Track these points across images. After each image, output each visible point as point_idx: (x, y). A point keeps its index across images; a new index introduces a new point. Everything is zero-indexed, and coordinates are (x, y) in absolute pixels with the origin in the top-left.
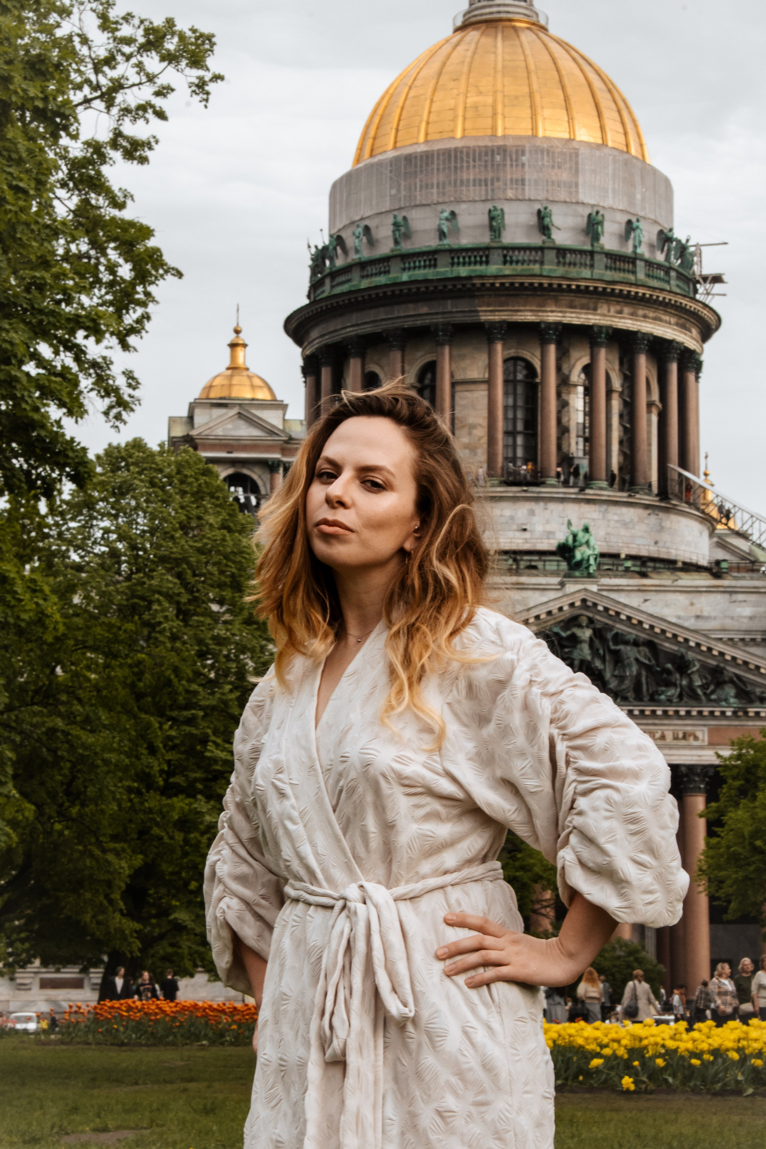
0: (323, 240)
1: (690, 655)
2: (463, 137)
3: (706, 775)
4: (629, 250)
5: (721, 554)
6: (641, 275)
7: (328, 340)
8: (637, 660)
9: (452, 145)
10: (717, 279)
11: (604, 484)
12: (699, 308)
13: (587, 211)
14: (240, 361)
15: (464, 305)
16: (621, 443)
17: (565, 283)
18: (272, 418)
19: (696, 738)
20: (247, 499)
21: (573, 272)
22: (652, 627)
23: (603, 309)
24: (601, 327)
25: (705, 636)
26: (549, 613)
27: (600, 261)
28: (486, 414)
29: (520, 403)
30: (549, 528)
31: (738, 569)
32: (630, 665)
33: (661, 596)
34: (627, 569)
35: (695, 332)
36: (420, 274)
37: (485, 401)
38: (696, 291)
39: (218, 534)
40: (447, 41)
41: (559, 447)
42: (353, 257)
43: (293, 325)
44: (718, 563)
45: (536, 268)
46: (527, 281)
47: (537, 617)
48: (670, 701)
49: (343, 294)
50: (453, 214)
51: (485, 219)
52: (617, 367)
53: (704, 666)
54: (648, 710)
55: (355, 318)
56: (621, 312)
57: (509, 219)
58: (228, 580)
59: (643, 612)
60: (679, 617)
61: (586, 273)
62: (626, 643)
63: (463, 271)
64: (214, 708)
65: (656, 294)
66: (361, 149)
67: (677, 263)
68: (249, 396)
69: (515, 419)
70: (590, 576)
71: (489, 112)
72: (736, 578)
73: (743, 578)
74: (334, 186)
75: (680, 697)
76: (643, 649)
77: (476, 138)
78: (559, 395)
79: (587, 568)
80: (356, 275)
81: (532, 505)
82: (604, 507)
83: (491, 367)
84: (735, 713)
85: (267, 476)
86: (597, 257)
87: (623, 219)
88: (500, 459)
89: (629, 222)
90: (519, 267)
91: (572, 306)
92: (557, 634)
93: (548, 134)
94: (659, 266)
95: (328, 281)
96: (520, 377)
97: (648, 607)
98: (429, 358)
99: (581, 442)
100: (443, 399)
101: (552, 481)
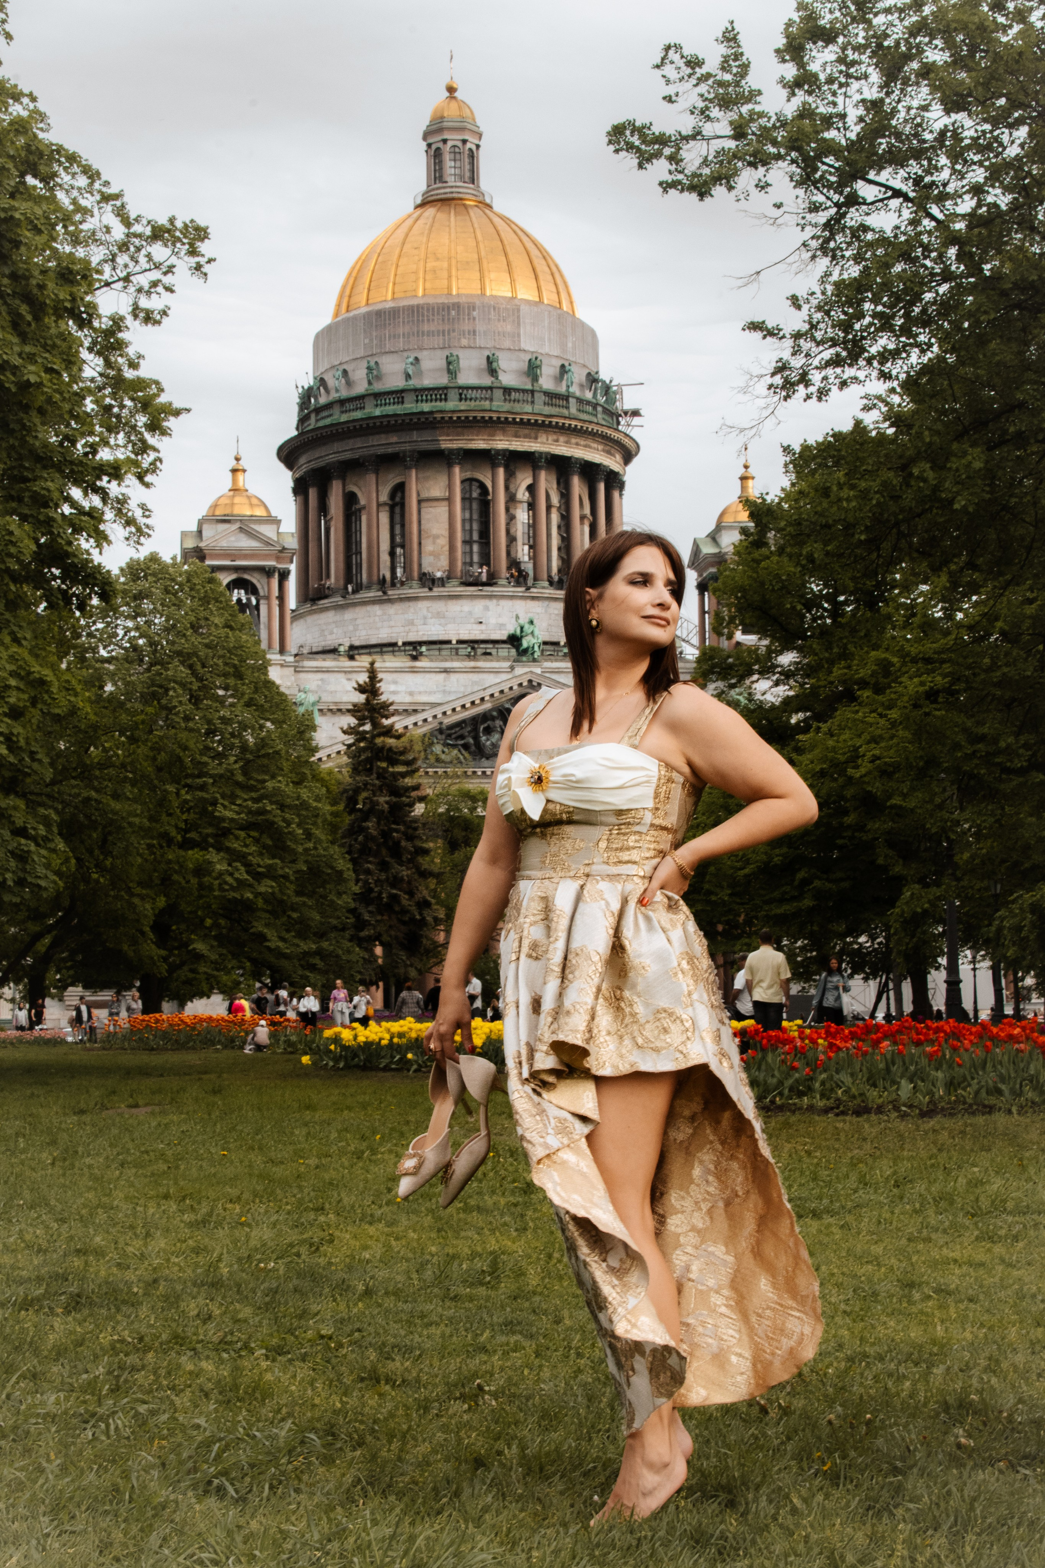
0: (308, 381)
2: (424, 295)
4: (562, 389)
6: (573, 410)
7: (313, 465)
9: (414, 302)
10: (636, 413)
11: (546, 584)
12: (621, 437)
13: (527, 357)
14: (241, 484)
15: (427, 436)
16: (559, 549)
17: (510, 416)
18: (268, 531)
20: (249, 600)
21: (517, 407)
23: (543, 437)
24: (541, 453)
26: (502, 692)
27: (540, 398)
28: (446, 526)
29: (475, 516)
30: (501, 621)
35: (618, 457)
36: (390, 409)
37: (447, 515)
38: (618, 423)
39: (223, 632)
40: (409, 216)
41: (508, 553)
42: (334, 396)
43: (285, 453)
45: (486, 404)
46: (479, 415)
47: (492, 695)
49: (326, 427)
50: (417, 359)
51: (444, 362)
52: (555, 486)
55: (337, 446)
57: (463, 363)
58: (232, 670)
61: (528, 408)
63: (426, 407)
64: (221, 776)
65: (585, 426)
66: (339, 305)
67: (602, 400)
68: (248, 513)
69: (471, 531)
70: (534, 660)
71: (445, 274)
74: (318, 337)
77: (435, 296)
78: (507, 510)
79: (533, 654)
80: (336, 411)
81: (487, 602)
82: (546, 603)
83: (450, 487)
85: (264, 580)
86: (536, 395)
87: (558, 363)
88: (459, 564)
89: (563, 366)
90: (473, 403)
91: (517, 436)
93: (494, 293)
94: (588, 403)
95: (313, 416)
96: (475, 495)
98: (398, 480)
99: (526, 548)
100: (411, 514)
101: (503, 582)
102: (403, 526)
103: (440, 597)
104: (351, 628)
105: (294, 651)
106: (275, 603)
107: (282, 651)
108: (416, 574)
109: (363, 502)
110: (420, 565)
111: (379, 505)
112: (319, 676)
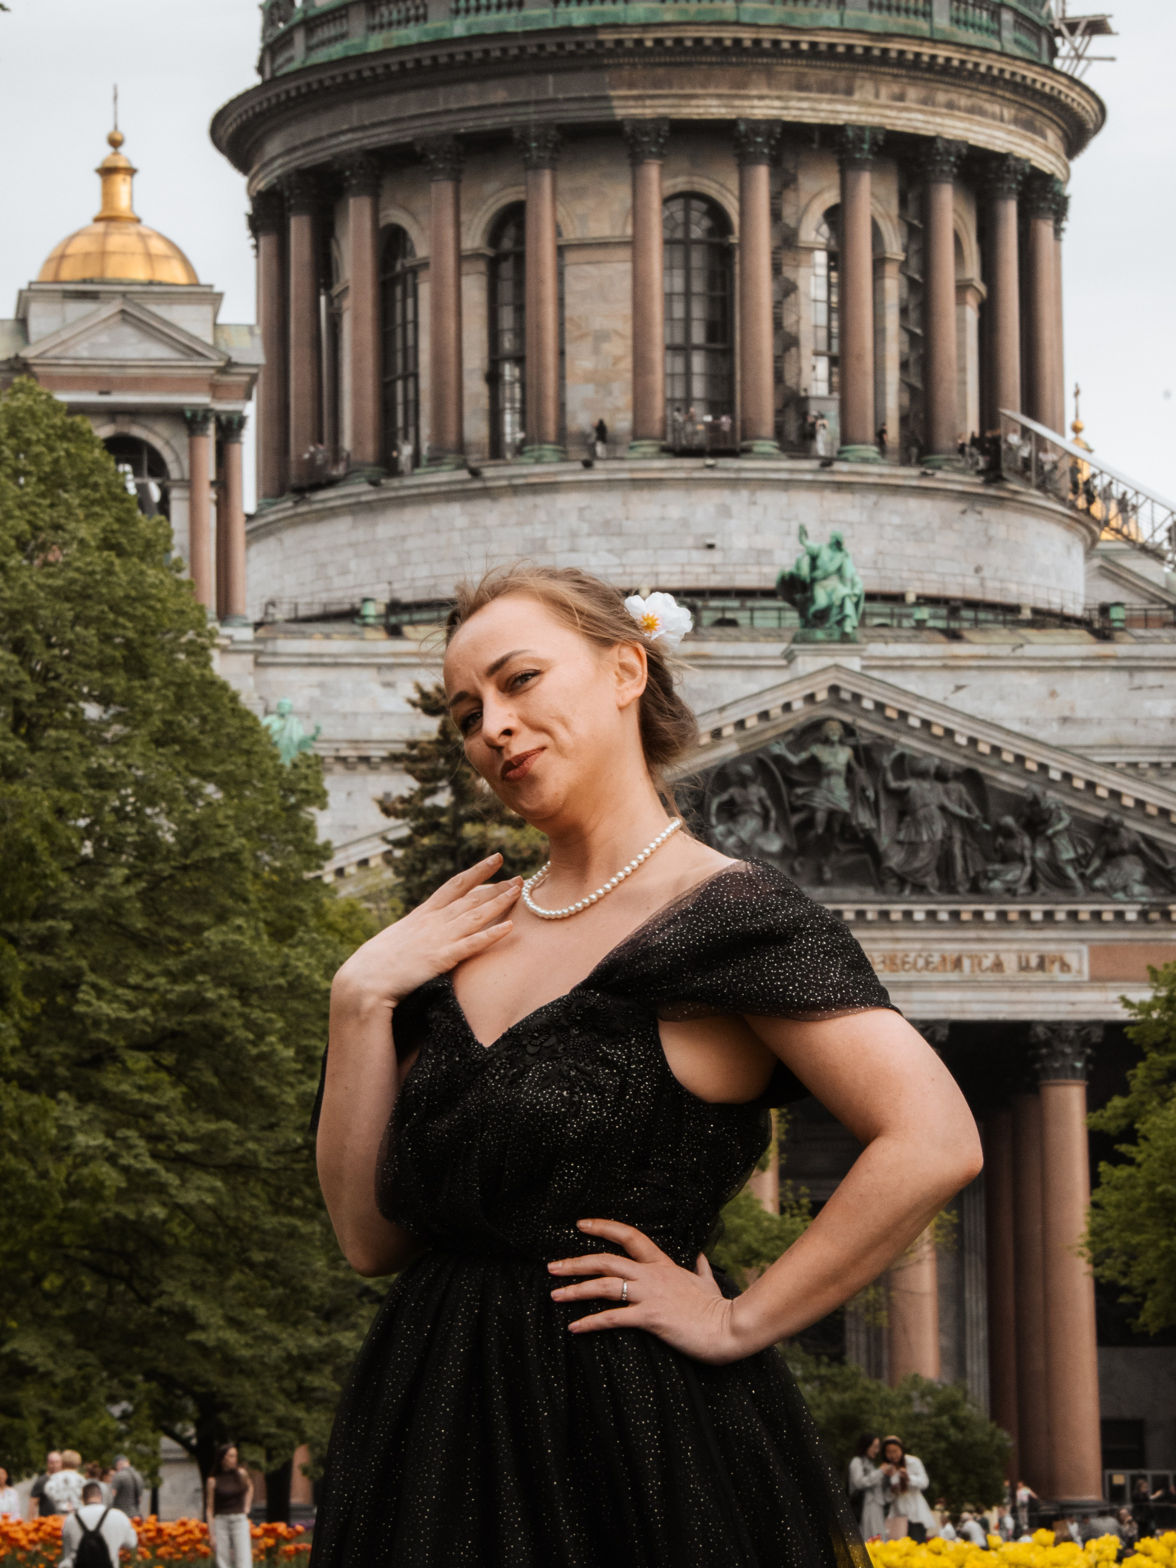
1: (1052, 798)
3: (1086, 1042)
5: (1108, 592)
6: (942, 21)
7: (302, 159)
8: (943, 809)
10: (1096, 26)
12: (1059, 85)
14: (122, 203)
15: (580, 86)
16: (904, 366)
17: (785, 37)
18: (191, 320)
19: (1065, 967)
20: (142, 489)
21: (803, 15)
22: (973, 742)
23: (865, 90)
24: (861, 129)
25: (1082, 758)
26: (764, 715)
28: (627, 311)
29: (698, 286)
30: (759, 542)
31: (1146, 621)
32: (929, 821)
33: (991, 678)
34: (920, 625)
35: (1053, 137)
36: (489, 21)
37: (627, 283)
38: (1054, 52)
39: (97, 560)
41: (779, 377)
43: (229, 129)
44: (1104, 610)
45: (726, 8)
46: (709, 34)
47: (740, 724)
48: (1011, 892)
49: (331, 64)
52: (894, 210)
53: (1080, 821)
54: (967, 911)
55: (356, 113)
56: (901, 97)
58: (118, 654)
59: (954, 711)
60: (1027, 722)
61: (829, 17)
62: (922, 775)
63: (578, 15)
65: (973, 58)
68: (142, 275)
69: (687, 320)
70: (845, 638)
72: (1142, 640)
73: (1157, 640)
75: (1032, 883)
76: (956, 787)
78: (777, 269)
79: (840, 623)
80: (357, 24)
81: (725, 496)
82: (871, 498)
83: (636, 213)
84: (1143, 915)
85: (181, 440)
88: (658, 402)
90: (691, 6)
91: (801, 86)
92: (779, 760)
95: (299, 38)
96: (697, 233)
97: (965, 702)
98: (510, 196)
99: (823, 365)
100: (540, 281)
101: (768, 446)
102: (520, 309)
103: (610, 484)
104: (392, 559)
105: (255, 615)
106: (208, 496)
107: (225, 613)
108: (551, 428)
109: (422, 250)
110: (561, 406)
111: (461, 258)
112: (316, 675)
